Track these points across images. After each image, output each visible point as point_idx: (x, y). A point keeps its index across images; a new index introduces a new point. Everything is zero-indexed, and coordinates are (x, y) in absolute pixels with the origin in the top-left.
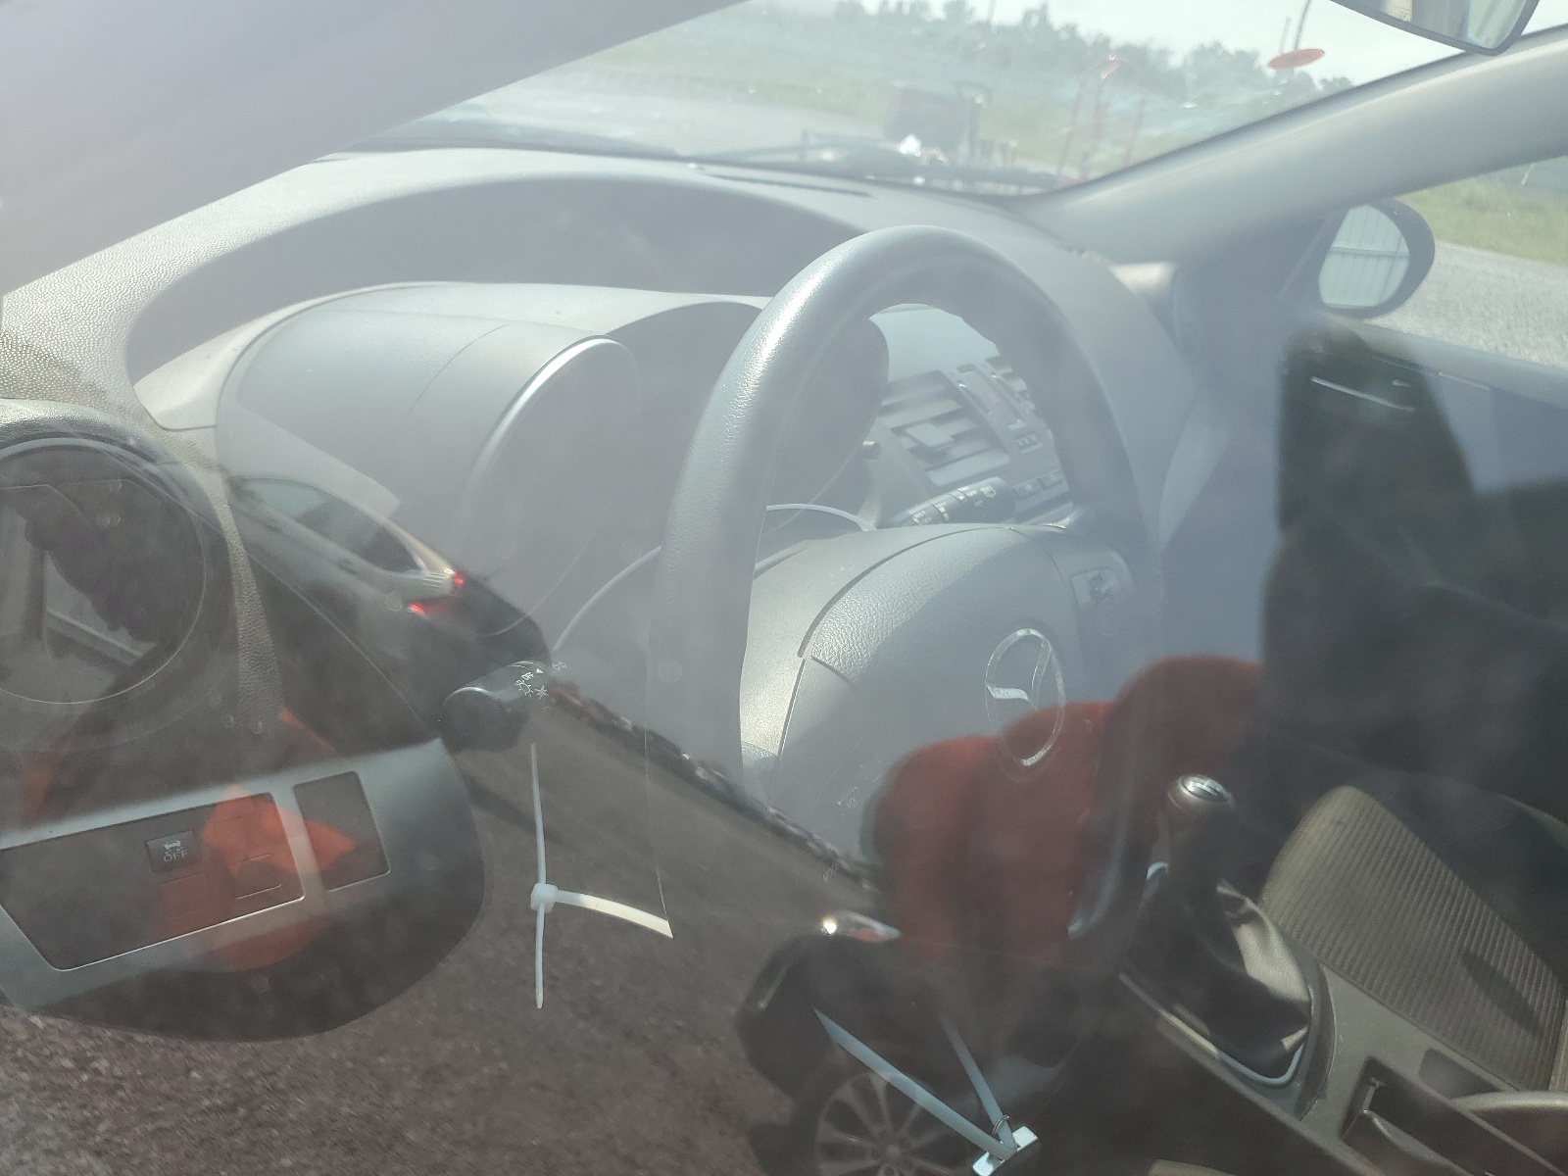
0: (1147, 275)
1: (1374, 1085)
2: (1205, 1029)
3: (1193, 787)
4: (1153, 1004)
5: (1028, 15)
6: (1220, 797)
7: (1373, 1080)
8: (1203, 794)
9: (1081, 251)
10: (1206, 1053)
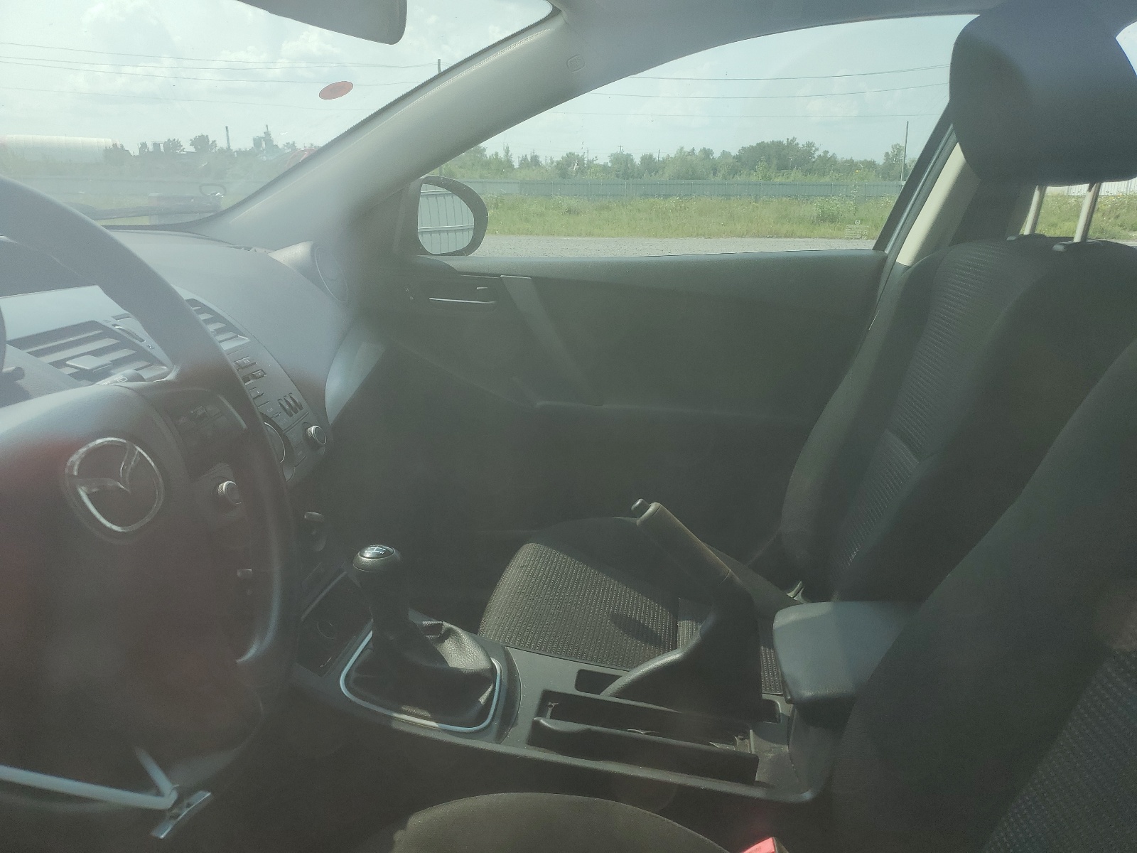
0: (296, 253)
1: (551, 706)
2: (428, 714)
3: (369, 554)
4: (387, 712)
5: (257, 142)
6: (387, 553)
7: (550, 703)
8: (378, 556)
9: (249, 249)
10: (431, 728)
